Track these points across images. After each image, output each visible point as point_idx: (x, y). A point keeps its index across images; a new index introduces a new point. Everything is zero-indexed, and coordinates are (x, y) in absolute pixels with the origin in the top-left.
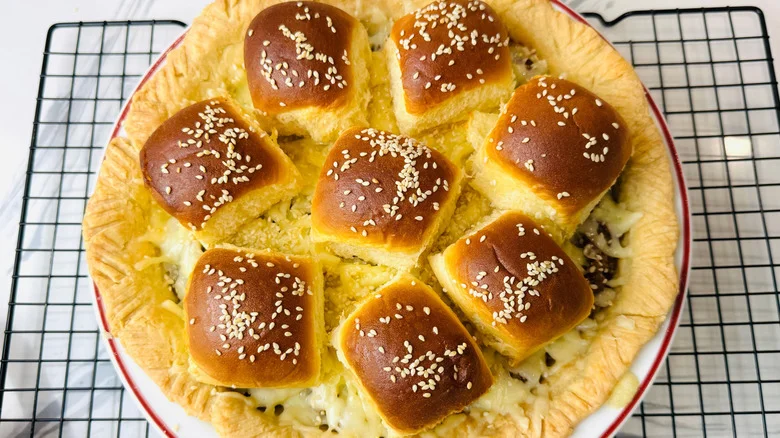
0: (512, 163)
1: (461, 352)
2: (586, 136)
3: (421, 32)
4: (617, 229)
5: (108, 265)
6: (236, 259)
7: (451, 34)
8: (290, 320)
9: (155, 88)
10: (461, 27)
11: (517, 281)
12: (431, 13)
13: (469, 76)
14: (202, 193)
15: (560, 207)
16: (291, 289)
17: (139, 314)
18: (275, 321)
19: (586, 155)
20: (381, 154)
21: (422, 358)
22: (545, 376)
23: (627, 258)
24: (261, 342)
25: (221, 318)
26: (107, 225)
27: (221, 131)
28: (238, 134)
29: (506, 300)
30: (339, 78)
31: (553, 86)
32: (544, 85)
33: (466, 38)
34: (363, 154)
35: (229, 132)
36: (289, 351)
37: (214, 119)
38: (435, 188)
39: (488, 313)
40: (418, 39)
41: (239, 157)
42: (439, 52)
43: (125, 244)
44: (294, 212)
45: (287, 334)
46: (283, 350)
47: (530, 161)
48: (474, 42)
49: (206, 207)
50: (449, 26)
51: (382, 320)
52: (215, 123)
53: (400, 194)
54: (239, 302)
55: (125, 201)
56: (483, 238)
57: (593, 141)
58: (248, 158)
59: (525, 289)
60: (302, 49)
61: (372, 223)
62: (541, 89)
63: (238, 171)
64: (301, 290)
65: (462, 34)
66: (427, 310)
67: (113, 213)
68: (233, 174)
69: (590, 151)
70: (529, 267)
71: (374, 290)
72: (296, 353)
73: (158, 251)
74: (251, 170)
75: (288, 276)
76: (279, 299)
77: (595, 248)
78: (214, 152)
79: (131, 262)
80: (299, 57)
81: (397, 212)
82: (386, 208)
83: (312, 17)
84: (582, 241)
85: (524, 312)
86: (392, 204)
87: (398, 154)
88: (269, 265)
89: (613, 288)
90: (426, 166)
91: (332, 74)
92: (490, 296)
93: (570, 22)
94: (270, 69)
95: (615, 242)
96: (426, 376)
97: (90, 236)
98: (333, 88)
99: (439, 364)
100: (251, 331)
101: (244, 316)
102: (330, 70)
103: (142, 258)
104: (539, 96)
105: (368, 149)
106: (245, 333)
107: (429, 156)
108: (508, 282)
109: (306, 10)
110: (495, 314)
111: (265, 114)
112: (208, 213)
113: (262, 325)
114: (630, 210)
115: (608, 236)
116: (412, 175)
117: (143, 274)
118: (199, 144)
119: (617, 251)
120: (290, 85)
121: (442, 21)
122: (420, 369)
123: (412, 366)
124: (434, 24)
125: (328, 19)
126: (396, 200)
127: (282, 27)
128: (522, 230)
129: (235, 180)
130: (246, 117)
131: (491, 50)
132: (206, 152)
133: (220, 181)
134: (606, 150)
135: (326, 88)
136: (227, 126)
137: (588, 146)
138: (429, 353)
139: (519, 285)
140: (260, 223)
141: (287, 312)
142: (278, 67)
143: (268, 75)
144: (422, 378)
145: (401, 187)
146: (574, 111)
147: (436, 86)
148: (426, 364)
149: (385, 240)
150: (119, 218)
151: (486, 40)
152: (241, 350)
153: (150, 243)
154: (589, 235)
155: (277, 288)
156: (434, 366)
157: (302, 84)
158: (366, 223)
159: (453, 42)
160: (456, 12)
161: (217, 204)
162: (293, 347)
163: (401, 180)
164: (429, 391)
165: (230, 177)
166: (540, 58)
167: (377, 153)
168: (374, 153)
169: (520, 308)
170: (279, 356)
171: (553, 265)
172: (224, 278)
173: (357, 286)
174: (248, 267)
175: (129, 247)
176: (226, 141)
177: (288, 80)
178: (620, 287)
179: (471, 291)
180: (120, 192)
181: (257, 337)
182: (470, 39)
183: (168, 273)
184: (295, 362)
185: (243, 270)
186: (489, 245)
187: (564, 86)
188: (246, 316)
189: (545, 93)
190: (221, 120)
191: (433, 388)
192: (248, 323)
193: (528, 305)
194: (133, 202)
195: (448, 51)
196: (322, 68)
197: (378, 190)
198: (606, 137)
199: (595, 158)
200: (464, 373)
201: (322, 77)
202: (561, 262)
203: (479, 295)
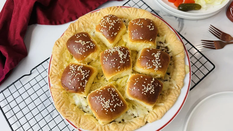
0: (137, 40)
1: (154, 80)
2: (148, 26)
3: (104, 27)
4: (163, 41)
5: (68, 113)
6: (97, 92)
7: (110, 24)
8: (116, 97)
9: (53, 71)
10: (111, 21)
11: (155, 60)
12: (103, 22)
13: (118, 29)
14: (81, 83)
15: (152, 43)
16: (112, 91)
17: (81, 120)
18: (114, 99)
19: (150, 30)
20: (112, 53)
21: (148, 86)
22: (170, 77)
23: (169, 45)
24: (114, 105)
25: (103, 106)
26: (62, 105)
27: (77, 68)
28: (81, 67)
29: (155, 65)
30: (93, 44)
31: (135, 21)
32: (133, 22)
33: (113, 23)
34: (108, 55)
35: (78, 68)
36: (120, 103)
37: (74, 67)
38: (127, 53)
39: (153, 70)
40: (104, 28)
41: (84, 71)
42: (110, 28)
43: (68, 107)
44: (99, 78)
45: (118, 100)
46: (119, 104)
47: (141, 37)
48: (115, 22)
49: (83, 86)
50: (108, 22)
51: (135, 84)
52: (74, 68)
53: (121, 58)
54: (104, 100)
55: (62, 98)
56: (142, 57)
57: (150, 26)
58: (86, 71)
59: (157, 60)
60: (83, 43)
61: (119, 67)
62: (133, 23)
63: (86, 74)
64: (114, 90)
65: (112, 22)
66: (142, 77)
67: (61, 102)
68: (85, 76)
69: (150, 28)
70: (155, 56)
71: (126, 82)
72: (122, 103)
73: (75, 105)
74: (88, 73)
75: (110, 89)
76: (112, 94)
77: (162, 47)
78: (78, 74)
79: (72, 110)
80: (83, 45)
81: (123, 62)
82: (120, 62)
83: (80, 36)
84: (158, 47)
85: (160, 65)
86: (121, 61)
87: (115, 51)
88: (104, 89)
89: (170, 52)
90: (122, 50)
91: (92, 44)
92: (152, 66)
93: (128, 9)
94: (78, 51)
95: (164, 44)
96: (151, 89)
97: (60, 110)
98: (93, 47)
99: (152, 85)
100: (111, 104)
101: (107, 102)
102: (91, 44)
103: (74, 108)
104: (134, 24)
105: (109, 54)
106: (110, 105)
107: (121, 48)
108: (153, 61)
109: (78, 35)
110: (155, 69)
111: (82, 61)
112: (84, 87)
113: (112, 101)
114: (163, 36)
115: (162, 43)
116: (121, 53)
117: (76, 111)
118: (74, 74)
119: (166, 45)
120: (85, 51)
121: (106, 22)
122: (149, 88)
123: (147, 89)
124: (105, 24)
125: (83, 35)
126: (121, 59)
127: (75, 41)
128: (148, 50)
129: (86, 77)
130: (79, 64)
131: (119, 22)
132: (77, 75)
133: (83, 79)
134: (153, 27)
135: (92, 48)
136: (77, 67)
137: (149, 28)
138: (148, 84)
139: (156, 61)
140: (93, 85)
141: (115, 96)
142: (80, 49)
143: (79, 52)
144: (151, 90)
145: (121, 56)
146: (142, 23)
147: (113, 35)
148: (149, 87)
149: (124, 69)
150: (63, 103)
151: (117, 21)
152: (111, 109)
153: (73, 104)
154: (159, 45)
155: (110, 92)
156: (151, 86)
157: (87, 50)
158: (118, 68)
159: (111, 25)
160: (108, 19)
161: (85, 84)
162: (121, 102)
163: (120, 55)
164: (153, 91)
165: (85, 77)
166: (126, 19)
167: (111, 53)
168: (111, 54)
169: (159, 65)
170: (119, 106)
171: (159, 53)
172: (98, 97)
173: (122, 84)
174: (101, 92)
175: (69, 107)
176: (79, 70)
177: (84, 51)
178: (171, 51)
179: (147, 68)
180: (60, 97)
181: (112, 105)
182: (114, 22)
183: (80, 108)
184: (123, 105)
185: (100, 93)
186: (144, 57)
187: (137, 20)
188: (108, 102)
189: (134, 23)
190: (75, 67)
191: (154, 91)
192: (109, 103)
193: (160, 63)
194: (64, 97)
195: (111, 27)
196: (89, 44)
197: (117, 60)
198: (151, 24)
199: (152, 29)
200: (157, 84)
201: (90, 46)
202: (160, 52)
203: (149, 68)
